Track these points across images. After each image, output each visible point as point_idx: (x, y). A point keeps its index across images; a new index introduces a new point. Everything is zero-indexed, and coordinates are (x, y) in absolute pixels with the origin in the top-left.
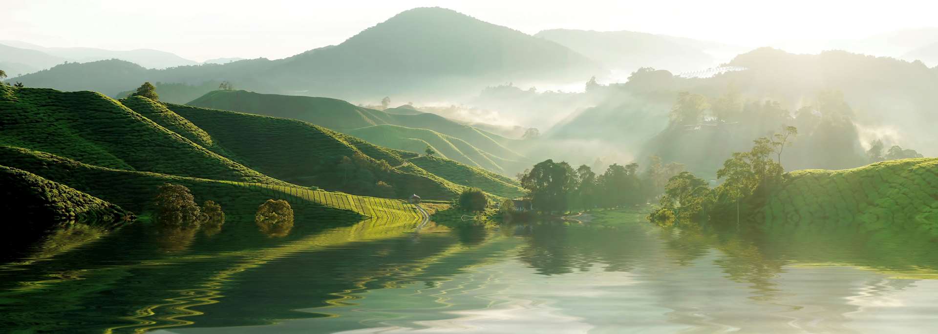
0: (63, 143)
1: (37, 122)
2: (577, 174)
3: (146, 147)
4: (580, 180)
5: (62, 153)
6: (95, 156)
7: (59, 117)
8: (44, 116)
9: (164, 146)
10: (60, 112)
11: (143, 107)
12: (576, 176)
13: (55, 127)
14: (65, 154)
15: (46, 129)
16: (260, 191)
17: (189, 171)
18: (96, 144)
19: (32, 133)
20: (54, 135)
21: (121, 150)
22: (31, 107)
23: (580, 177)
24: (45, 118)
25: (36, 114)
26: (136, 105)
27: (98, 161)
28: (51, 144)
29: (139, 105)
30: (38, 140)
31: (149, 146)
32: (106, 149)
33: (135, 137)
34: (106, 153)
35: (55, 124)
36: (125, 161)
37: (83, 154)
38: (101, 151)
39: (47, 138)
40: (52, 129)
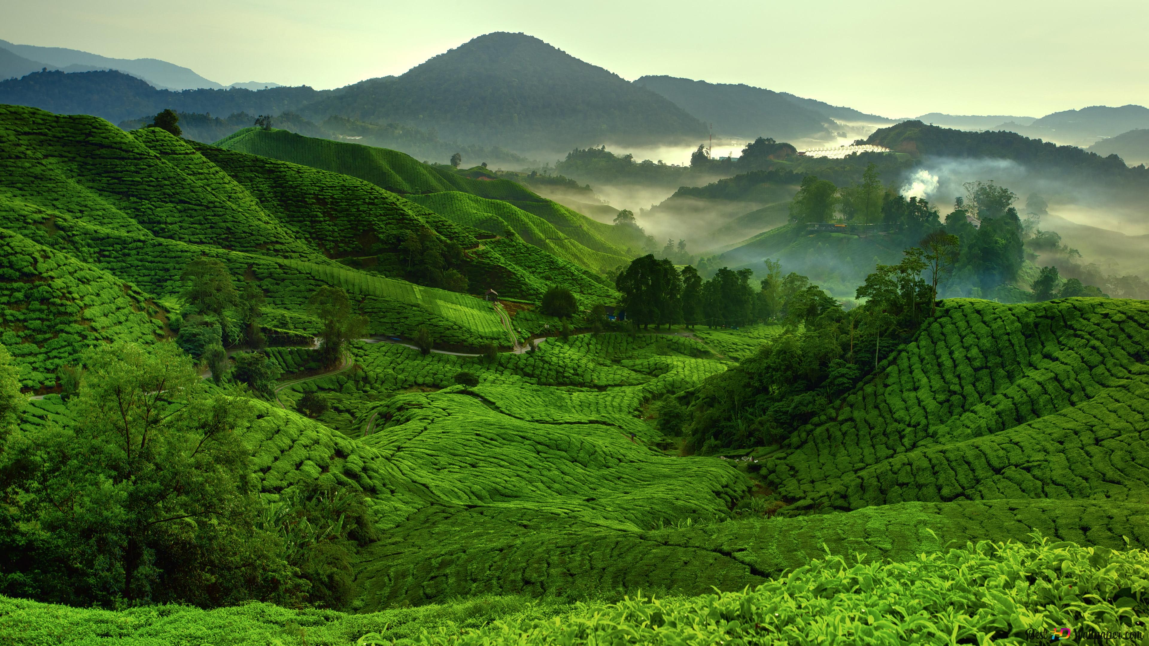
0: (56, 192)
1: (18, 157)
2: (681, 277)
3: (167, 203)
4: (684, 286)
5: (53, 205)
6: (100, 213)
7: (49, 153)
8: (27, 149)
9: (190, 203)
10: (50, 145)
11: (162, 145)
12: (679, 280)
13: (44, 168)
14: (58, 208)
15: (31, 170)
16: (310, 274)
17: (221, 241)
18: (100, 195)
19: (10, 175)
20: (41, 179)
21: (134, 205)
22: (8, 135)
23: (685, 282)
24: (28, 152)
25: (14, 145)
26: (153, 140)
27: (105, 221)
28: (38, 193)
29: (157, 141)
30: (19, 185)
31: (171, 202)
32: (114, 204)
33: (151, 188)
34: (114, 210)
35: (44, 163)
36: (140, 222)
37: (84, 209)
38: (108, 206)
39: (33, 182)
40: (38, 170)
